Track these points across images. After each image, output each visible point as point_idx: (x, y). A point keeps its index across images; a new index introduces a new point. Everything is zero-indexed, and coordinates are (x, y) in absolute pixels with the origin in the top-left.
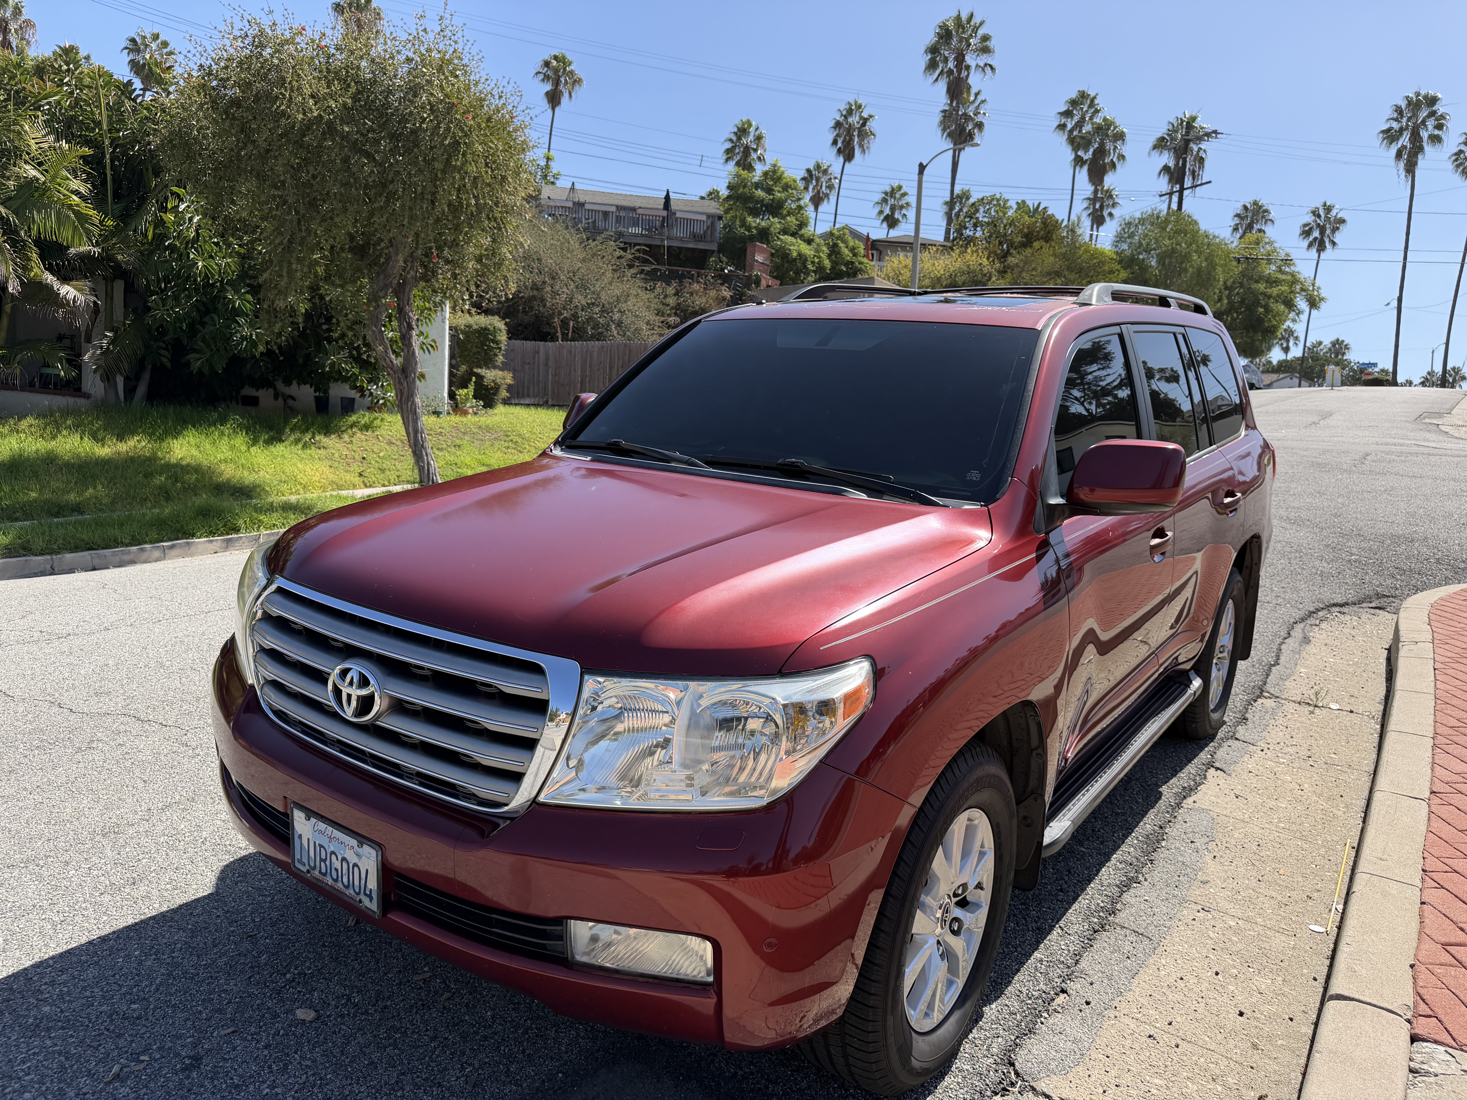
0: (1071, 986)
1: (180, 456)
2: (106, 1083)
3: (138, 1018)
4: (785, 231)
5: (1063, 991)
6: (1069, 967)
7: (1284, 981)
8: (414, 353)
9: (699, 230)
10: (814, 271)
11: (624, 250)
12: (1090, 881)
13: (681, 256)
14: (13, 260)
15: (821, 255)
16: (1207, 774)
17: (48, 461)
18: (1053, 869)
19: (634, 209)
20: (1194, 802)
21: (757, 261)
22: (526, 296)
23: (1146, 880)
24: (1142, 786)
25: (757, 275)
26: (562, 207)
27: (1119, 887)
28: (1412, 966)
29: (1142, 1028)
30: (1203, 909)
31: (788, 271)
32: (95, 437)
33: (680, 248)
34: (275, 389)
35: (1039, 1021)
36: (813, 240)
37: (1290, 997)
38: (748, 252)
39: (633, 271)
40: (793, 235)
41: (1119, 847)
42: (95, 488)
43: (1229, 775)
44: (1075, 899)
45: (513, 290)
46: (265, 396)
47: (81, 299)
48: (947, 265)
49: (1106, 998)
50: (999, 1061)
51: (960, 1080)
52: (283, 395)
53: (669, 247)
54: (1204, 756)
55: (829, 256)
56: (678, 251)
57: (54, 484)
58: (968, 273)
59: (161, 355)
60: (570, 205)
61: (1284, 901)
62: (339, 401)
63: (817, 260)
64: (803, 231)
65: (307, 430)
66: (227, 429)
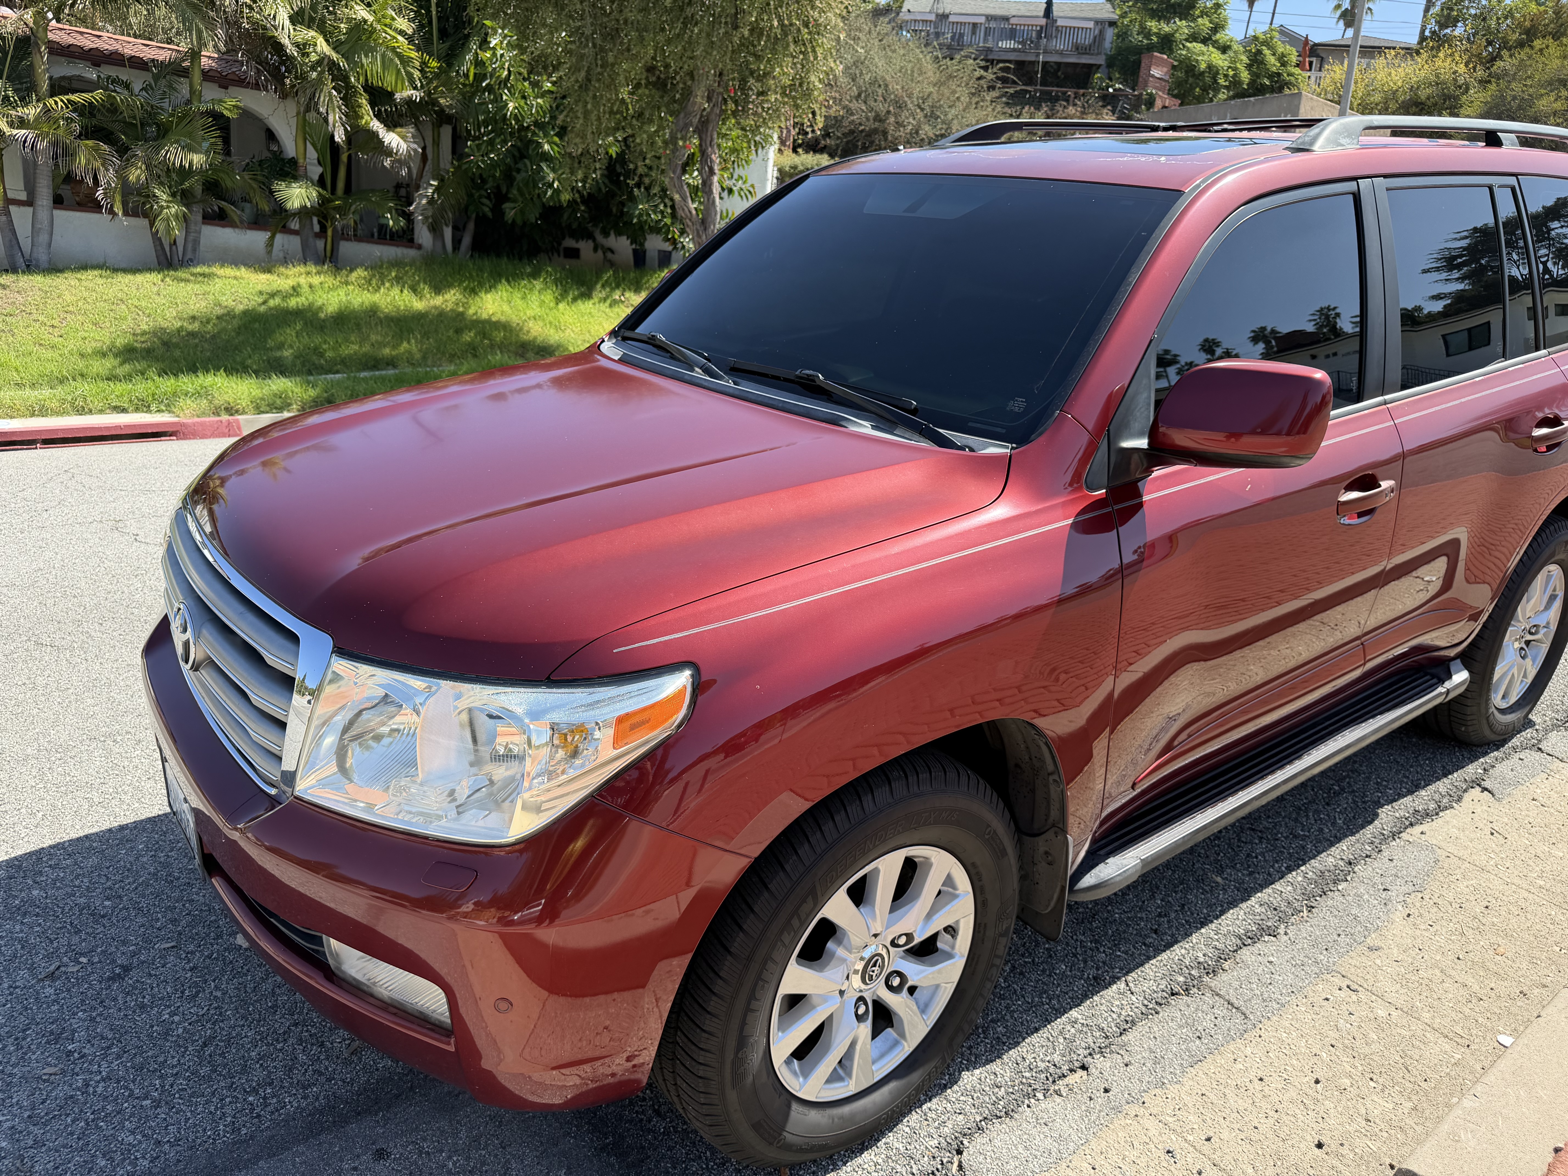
0: (1098, 1063)
1: (491, 312)
2: (39, 980)
3: (103, 916)
4: (1194, 37)
5: (1084, 1068)
6: (1107, 1037)
7: (1415, 1109)
8: (714, 202)
9: (1086, 40)
10: (1226, 87)
11: (986, 68)
12: (1203, 924)
13: (1059, 74)
14: (339, 108)
15: (1238, 65)
16: (1467, 797)
17: (371, 314)
18: (1162, 900)
19: (1006, 19)
20: (1422, 833)
21: (1153, 76)
22: (867, 129)
23: (1286, 934)
24: (1354, 802)
25: (1151, 95)
26: (923, 21)
27: (1240, 939)
28: (1557, 1150)
29: (1165, 1137)
30: (1348, 987)
31: (1192, 88)
32: (414, 289)
33: (1059, 64)
34: (594, 240)
35: (1027, 1102)
36: (1229, 47)
37: (1411, 1133)
38: (1143, 65)
39: (994, 94)
40: (1205, 41)
41: (1273, 883)
42: (409, 342)
43: (1499, 800)
44: (1169, 946)
45: (821, 125)
46: (585, 247)
47: (404, 146)
48: (1407, 74)
49: (1135, 1087)
50: (944, 1144)
51: (880, 1161)
52: (603, 247)
53: (1045, 64)
54: (1472, 770)
55: (1249, 67)
56: (1055, 67)
57: (373, 338)
58: (1437, 84)
59: (483, 204)
60: (932, 17)
61: (1481, 993)
62: (656, 254)
63: (1231, 73)
64: (1218, 36)
65: (618, 286)
66: (538, 284)
